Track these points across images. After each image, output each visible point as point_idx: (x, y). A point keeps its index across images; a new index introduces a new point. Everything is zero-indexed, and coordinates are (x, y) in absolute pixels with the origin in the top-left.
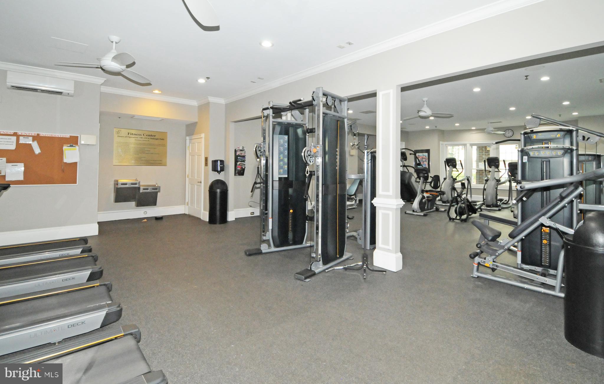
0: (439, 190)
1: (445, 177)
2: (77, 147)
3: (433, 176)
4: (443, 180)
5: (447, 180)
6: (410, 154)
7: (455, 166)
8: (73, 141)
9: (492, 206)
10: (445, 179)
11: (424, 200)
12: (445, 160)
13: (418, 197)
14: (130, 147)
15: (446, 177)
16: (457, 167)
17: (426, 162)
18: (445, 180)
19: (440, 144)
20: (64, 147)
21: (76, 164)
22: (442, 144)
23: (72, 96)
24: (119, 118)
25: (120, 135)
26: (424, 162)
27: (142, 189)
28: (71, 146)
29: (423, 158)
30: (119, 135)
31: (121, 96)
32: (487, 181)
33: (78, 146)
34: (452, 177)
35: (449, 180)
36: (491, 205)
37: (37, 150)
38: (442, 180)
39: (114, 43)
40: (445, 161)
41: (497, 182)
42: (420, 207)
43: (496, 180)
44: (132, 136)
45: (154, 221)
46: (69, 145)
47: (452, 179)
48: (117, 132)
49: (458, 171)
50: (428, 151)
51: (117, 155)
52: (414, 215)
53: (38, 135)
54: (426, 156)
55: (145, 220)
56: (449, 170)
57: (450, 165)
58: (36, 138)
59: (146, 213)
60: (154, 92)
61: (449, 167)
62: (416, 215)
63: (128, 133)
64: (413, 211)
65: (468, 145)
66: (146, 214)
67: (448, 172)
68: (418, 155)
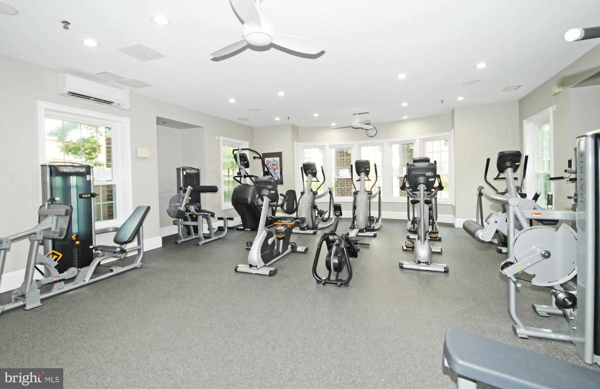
0: (294, 215)
1: (302, 191)
3: (284, 194)
4: (300, 195)
5: (306, 193)
6: (255, 158)
7: (314, 175)
9: (365, 231)
10: (302, 193)
11: (270, 241)
12: (302, 166)
13: (259, 236)
15: (304, 190)
16: (317, 176)
17: (278, 169)
18: (303, 196)
19: (294, 145)
22: (296, 145)
26: (275, 170)
29: (273, 165)
32: (357, 194)
34: (312, 190)
35: (307, 195)
36: (364, 229)
38: (298, 195)
40: (301, 168)
41: (369, 195)
42: (261, 256)
43: (367, 191)
47: (312, 193)
49: (318, 181)
50: (279, 155)
52: (252, 274)
54: (277, 162)
56: (307, 180)
57: (309, 173)
61: (307, 175)
62: (256, 274)
64: (251, 266)
65: (327, 147)
67: (305, 183)
68: (267, 161)
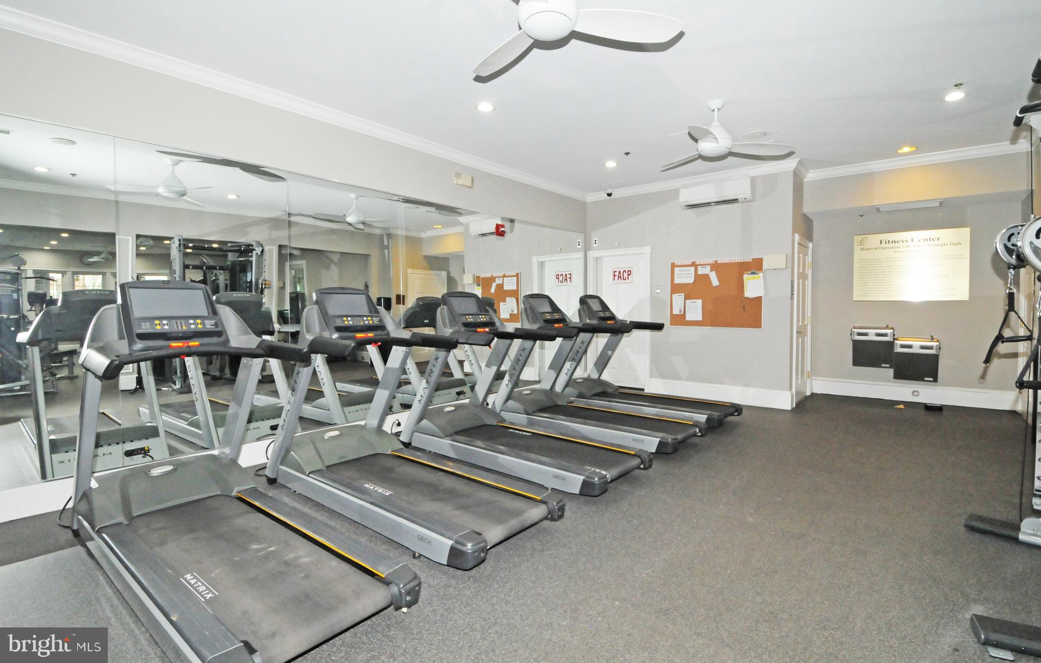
2: (761, 274)
8: (756, 266)
14: (885, 267)
20: (744, 276)
21: (760, 298)
23: (750, 201)
24: (862, 216)
25: (865, 247)
27: (899, 346)
28: (753, 273)
30: (862, 247)
31: (871, 175)
33: (763, 273)
37: (715, 282)
39: (716, 110)
44: (888, 245)
45: (922, 412)
46: (750, 273)
48: (860, 242)
51: (861, 283)
53: (716, 261)
55: (902, 406)
58: (715, 266)
59: (916, 394)
60: (899, 151)
63: (881, 241)
66: (917, 396)
